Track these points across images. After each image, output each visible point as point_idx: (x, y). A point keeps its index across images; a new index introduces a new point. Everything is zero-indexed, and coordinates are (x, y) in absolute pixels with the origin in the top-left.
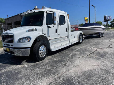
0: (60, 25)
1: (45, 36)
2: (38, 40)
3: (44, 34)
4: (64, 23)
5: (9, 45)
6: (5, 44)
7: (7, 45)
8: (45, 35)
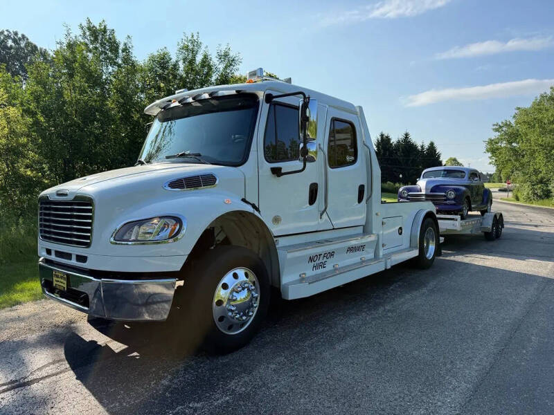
0: (332, 166)
1: (256, 213)
2: (220, 238)
3: (254, 206)
4: (349, 158)
5: (69, 256)
6: (49, 252)
7: (59, 254)
8: (257, 209)
